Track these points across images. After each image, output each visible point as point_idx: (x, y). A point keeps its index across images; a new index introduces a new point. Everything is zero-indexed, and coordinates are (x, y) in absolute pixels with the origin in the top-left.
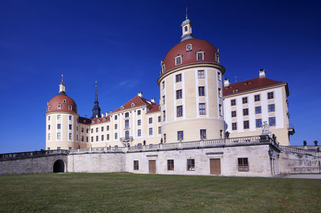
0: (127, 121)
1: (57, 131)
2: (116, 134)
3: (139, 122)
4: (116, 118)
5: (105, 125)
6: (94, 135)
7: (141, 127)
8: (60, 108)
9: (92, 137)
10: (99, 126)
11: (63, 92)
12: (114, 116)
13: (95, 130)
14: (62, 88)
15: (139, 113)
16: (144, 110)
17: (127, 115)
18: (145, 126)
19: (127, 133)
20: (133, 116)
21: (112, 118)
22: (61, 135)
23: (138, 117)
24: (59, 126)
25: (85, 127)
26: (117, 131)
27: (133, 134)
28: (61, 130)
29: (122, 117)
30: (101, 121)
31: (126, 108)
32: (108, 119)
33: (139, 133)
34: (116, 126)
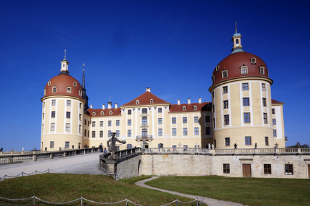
0: (145, 118)
1: (66, 120)
2: (129, 131)
3: (160, 120)
4: (130, 112)
5: (114, 119)
6: (97, 129)
7: (162, 126)
8: (70, 92)
9: (94, 132)
10: (106, 119)
11: (67, 71)
12: (126, 110)
13: (98, 124)
15: (160, 110)
16: (166, 109)
17: (145, 111)
18: (167, 125)
19: (145, 131)
20: (153, 112)
21: (124, 112)
22: (71, 126)
23: (158, 115)
24: (68, 115)
25: (87, 118)
26: (131, 127)
27: (152, 132)
28: (71, 120)
29: (137, 113)
30: (106, 113)
31: (142, 102)
32: (117, 112)
33: (160, 132)
34: (129, 121)
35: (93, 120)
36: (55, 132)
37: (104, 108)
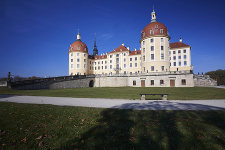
0: (118, 59)
1: (77, 63)
2: (111, 66)
3: (125, 60)
4: (111, 57)
5: (104, 60)
6: (97, 66)
7: (126, 63)
8: (79, 49)
9: (96, 67)
10: (101, 61)
11: (79, 39)
12: (109, 56)
13: (97, 63)
14: (78, 37)
15: (125, 55)
16: (127, 54)
17: (118, 55)
18: (128, 62)
19: (118, 65)
20: (121, 56)
21: (109, 57)
22: (80, 65)
23: (124, 57)
24: (78, 60)
25: (92, 61)
26: (112, 64)
27: (121, 66)
28: (80, 63)
29: (114, 57)
30: (101, 58)
31: (117, 51)
32: (106, 57)
33: (125, 66)
34: (111, 61)
35: (95, 61)
36: (73, 68)
37: (101, 55)
